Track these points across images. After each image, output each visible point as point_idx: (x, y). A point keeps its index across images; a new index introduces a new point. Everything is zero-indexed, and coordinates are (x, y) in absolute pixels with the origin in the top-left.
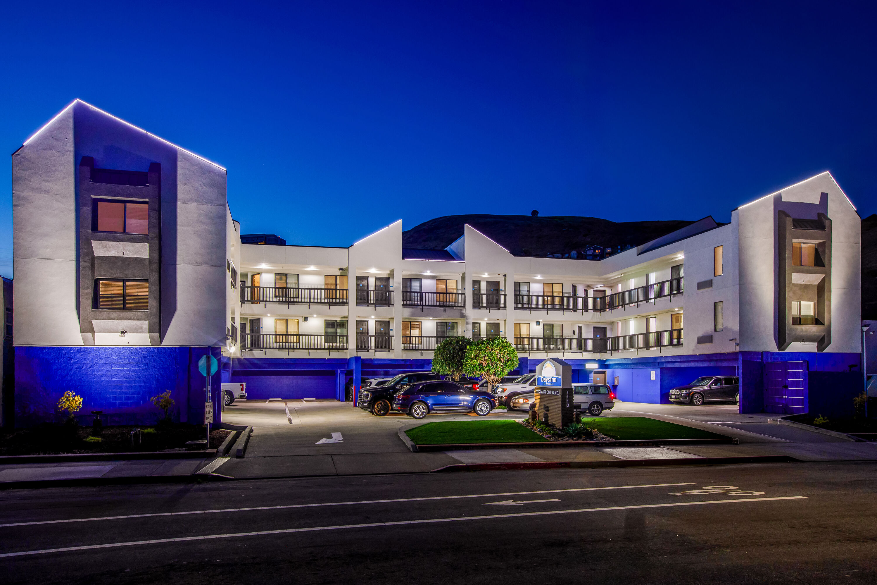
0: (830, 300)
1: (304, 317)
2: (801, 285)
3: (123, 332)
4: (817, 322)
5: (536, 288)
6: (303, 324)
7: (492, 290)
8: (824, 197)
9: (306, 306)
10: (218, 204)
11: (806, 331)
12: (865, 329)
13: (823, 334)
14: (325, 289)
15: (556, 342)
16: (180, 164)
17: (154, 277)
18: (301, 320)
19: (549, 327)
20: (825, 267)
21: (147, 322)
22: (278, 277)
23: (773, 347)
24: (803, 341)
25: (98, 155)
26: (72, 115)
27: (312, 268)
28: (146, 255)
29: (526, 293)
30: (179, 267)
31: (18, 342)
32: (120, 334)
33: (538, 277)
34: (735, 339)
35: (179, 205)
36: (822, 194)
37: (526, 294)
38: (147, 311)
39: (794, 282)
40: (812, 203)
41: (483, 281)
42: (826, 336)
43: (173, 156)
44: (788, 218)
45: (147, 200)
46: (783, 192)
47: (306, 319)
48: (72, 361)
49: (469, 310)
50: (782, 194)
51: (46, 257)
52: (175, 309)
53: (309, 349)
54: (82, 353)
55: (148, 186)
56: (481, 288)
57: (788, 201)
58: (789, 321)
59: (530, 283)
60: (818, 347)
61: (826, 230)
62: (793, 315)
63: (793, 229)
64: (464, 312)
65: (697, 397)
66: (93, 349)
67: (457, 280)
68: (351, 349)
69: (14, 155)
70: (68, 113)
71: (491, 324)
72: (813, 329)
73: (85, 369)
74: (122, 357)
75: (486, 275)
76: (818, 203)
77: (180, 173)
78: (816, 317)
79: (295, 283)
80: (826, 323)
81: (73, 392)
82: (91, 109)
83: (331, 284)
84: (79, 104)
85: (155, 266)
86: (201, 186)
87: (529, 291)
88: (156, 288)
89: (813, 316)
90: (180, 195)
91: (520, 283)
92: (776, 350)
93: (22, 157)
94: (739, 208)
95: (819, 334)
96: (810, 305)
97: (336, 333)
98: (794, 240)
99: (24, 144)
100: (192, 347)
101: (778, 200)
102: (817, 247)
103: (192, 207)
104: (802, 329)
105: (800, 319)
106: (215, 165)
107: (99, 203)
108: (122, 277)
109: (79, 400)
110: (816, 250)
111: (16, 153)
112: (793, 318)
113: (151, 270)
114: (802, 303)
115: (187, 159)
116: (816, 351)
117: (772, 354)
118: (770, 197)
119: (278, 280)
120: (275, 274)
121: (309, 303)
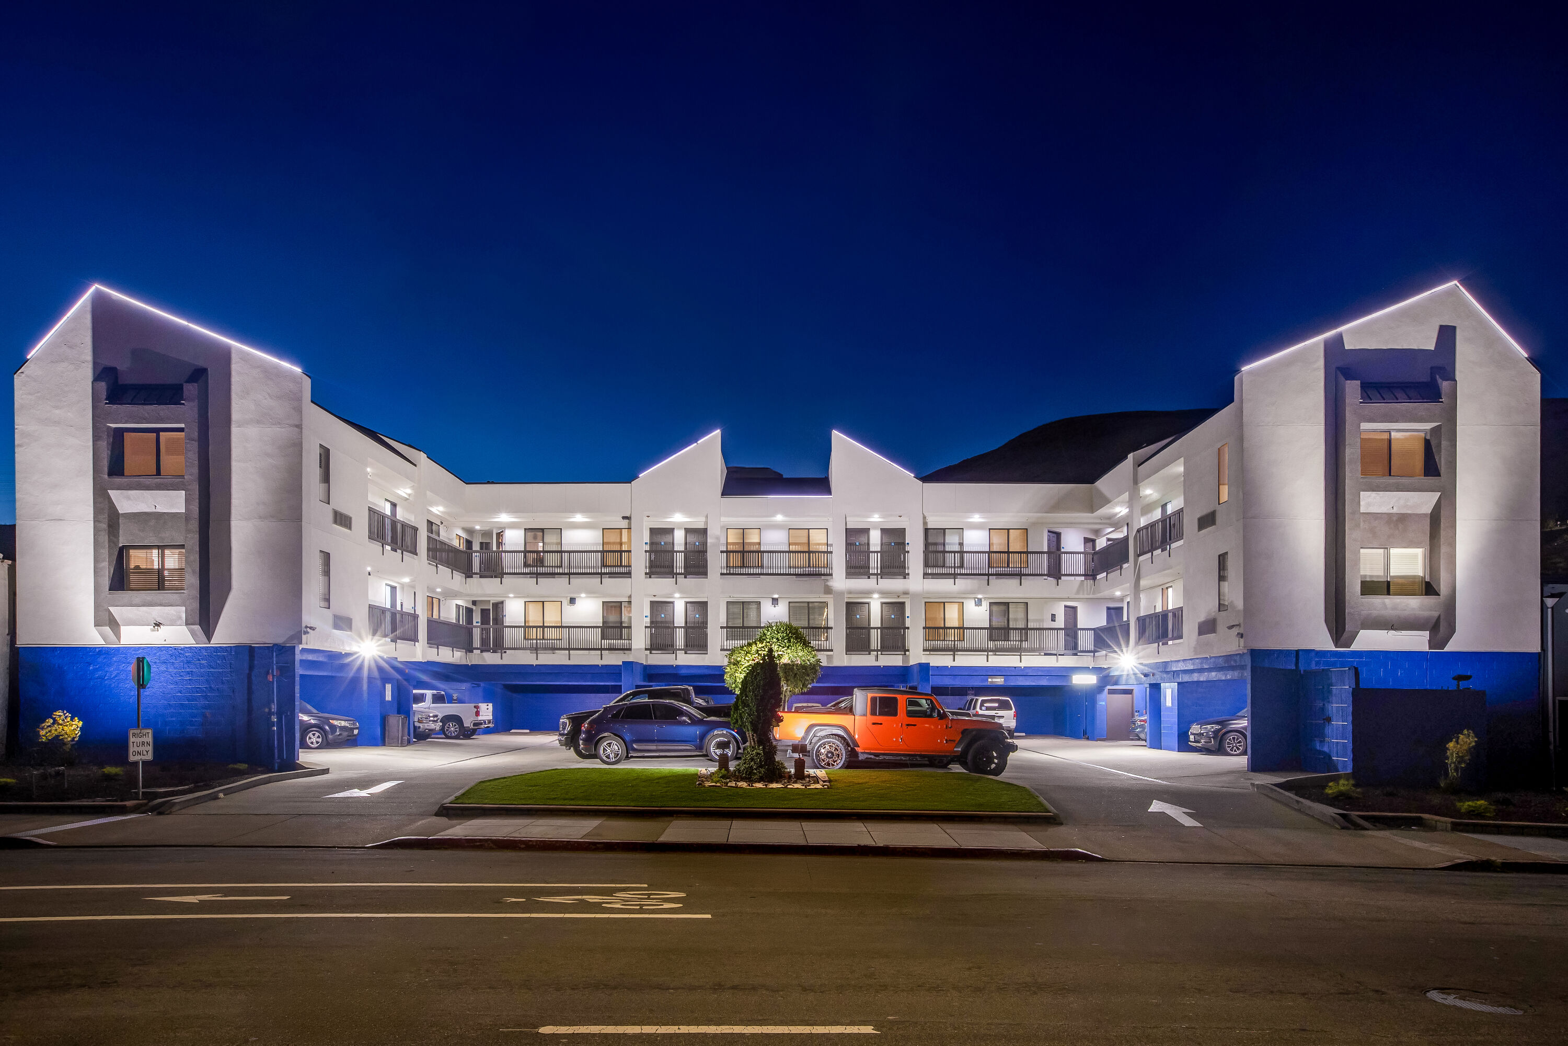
0: (1452, 544)
1: (569, 599)
2: (1389, 515)
3: (158, 625)
4: (1429, 588)
5: (976, 539)
6: (567, 608)
7: (893, 544)
8: (1447, 334)
9: (565, 580)
10: (291, 426)
11: (1394, 608)
12: (1550, 602)
13: (1436, 614)
14: (603, 552)
15: (1014, 635)
16: (235, 367)
17: (193, 540)
18: (566, 602)
19: (1002, 607)
20: (1440, 476)
21: (184, 608)
22: (530, 534)
23: (1323, 642)
24: (1393, 628)
25: (123, 364)
26: (89, 308)
27: (579, 518)
28: (181, 508)
29: (957, 548)
30: (234, 523)
31: (23, 640)
32: (152, 627)
33: (976, 518)
34: (1239, 625)
35: (235, 430)
36: (1442, 328)
37: (957, 550)
38: (183, 593)
39: (1362, 510)
40: (1416, 348)
41: (875, 528)
42: (1442, 617)
43: (225, 356)
44: (1349, 382)
45: (183, 426)
46: (1347, 331)
47: (572, 601)
48: (91, 668)
49: (840, 581)
50: (1344, 335)
51: (57, 518)
52: (229, 589)
53: (569, 649)
54: (105, 656)
55: (183, 404)
56: (871, 542)
57: (1358, 348)
58: (1353, 587)
59: (963, 529)
60: (1430, 641)
61: (1442, 402)
62: (1361, 576)
63: (1361, 403)
64: (830, 583)
65: (1234, 738)
66: (117, 650)
67: (827, 529)
68: (634, 649)
69: (17, 373)
70: (84, 306)
71: (890, 605)
72: (1414, 604)
73: (108, 679)
74: (158, 661)
75: (876, 518)
76: (1433, 349)
77: (236, 380)
78: (1427, 579)
79: (557, 544)
80: (1444, 589)
81: (65, 712)
82: (114, 298)
83: (614, 543)
84: (97, 290)
85: (195, 525)
86: (266, 399)
87: (961, 544)
88: (196, 557)
89: (1422, 577)
90: (235, 415)
91: (944, 530)
92: (1330, 646)
93: (27, 376)
94: (1243, 369)
95: (1426, 614)
96: (1416, 556)
97: (621, 623)
98: (1365, 426)
99: (28, 357)
100: (253, 645)
101: (1334, 349)
102: (1428, 437)
103: (253, 431)
104: (1384, 604)
105: (1388, 583)
106: (286, 365)
107: (125, 434)
108: (156, 542)
109: (78, 723)
110: (1427, 443)
111: (19, 371)
112: (1362, 582)
113: (188, 531)
114: (1394, 551)
115: (246, 358)
116: (1426, 648)
117: (1321, 654)
118: (1318, 340)
119: (530, 539)
120: (525, 529)
121: (569, 574)
